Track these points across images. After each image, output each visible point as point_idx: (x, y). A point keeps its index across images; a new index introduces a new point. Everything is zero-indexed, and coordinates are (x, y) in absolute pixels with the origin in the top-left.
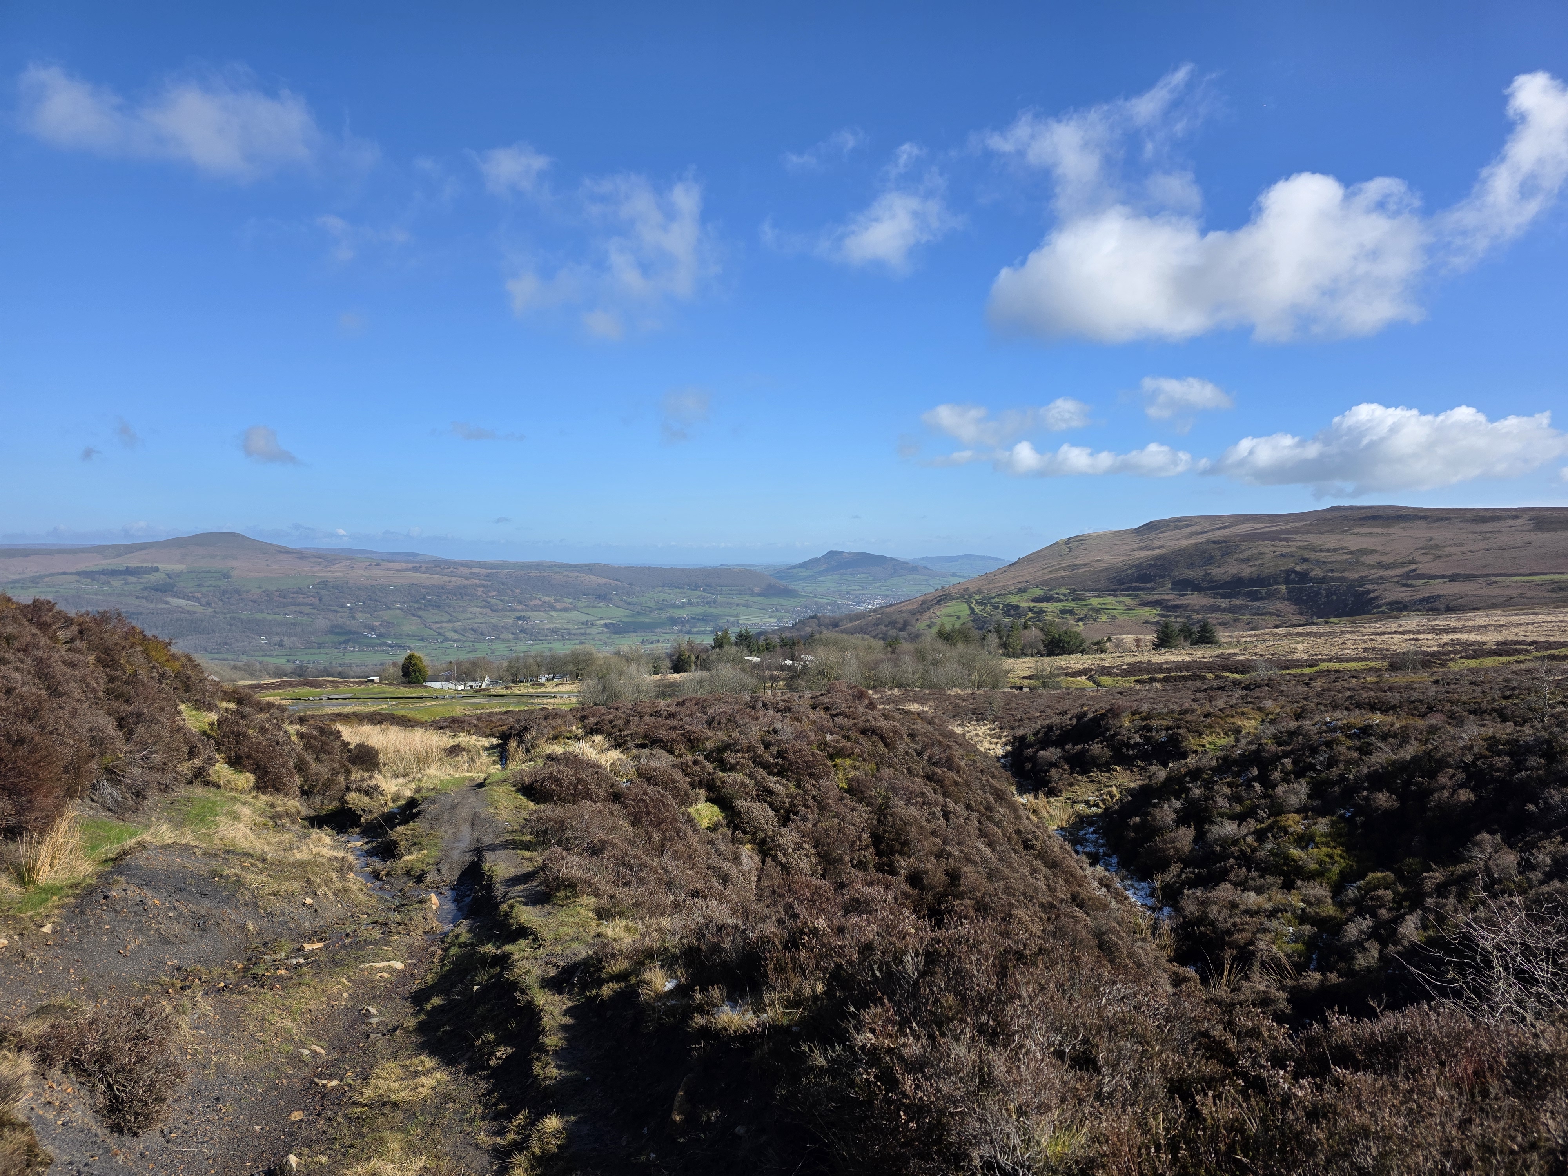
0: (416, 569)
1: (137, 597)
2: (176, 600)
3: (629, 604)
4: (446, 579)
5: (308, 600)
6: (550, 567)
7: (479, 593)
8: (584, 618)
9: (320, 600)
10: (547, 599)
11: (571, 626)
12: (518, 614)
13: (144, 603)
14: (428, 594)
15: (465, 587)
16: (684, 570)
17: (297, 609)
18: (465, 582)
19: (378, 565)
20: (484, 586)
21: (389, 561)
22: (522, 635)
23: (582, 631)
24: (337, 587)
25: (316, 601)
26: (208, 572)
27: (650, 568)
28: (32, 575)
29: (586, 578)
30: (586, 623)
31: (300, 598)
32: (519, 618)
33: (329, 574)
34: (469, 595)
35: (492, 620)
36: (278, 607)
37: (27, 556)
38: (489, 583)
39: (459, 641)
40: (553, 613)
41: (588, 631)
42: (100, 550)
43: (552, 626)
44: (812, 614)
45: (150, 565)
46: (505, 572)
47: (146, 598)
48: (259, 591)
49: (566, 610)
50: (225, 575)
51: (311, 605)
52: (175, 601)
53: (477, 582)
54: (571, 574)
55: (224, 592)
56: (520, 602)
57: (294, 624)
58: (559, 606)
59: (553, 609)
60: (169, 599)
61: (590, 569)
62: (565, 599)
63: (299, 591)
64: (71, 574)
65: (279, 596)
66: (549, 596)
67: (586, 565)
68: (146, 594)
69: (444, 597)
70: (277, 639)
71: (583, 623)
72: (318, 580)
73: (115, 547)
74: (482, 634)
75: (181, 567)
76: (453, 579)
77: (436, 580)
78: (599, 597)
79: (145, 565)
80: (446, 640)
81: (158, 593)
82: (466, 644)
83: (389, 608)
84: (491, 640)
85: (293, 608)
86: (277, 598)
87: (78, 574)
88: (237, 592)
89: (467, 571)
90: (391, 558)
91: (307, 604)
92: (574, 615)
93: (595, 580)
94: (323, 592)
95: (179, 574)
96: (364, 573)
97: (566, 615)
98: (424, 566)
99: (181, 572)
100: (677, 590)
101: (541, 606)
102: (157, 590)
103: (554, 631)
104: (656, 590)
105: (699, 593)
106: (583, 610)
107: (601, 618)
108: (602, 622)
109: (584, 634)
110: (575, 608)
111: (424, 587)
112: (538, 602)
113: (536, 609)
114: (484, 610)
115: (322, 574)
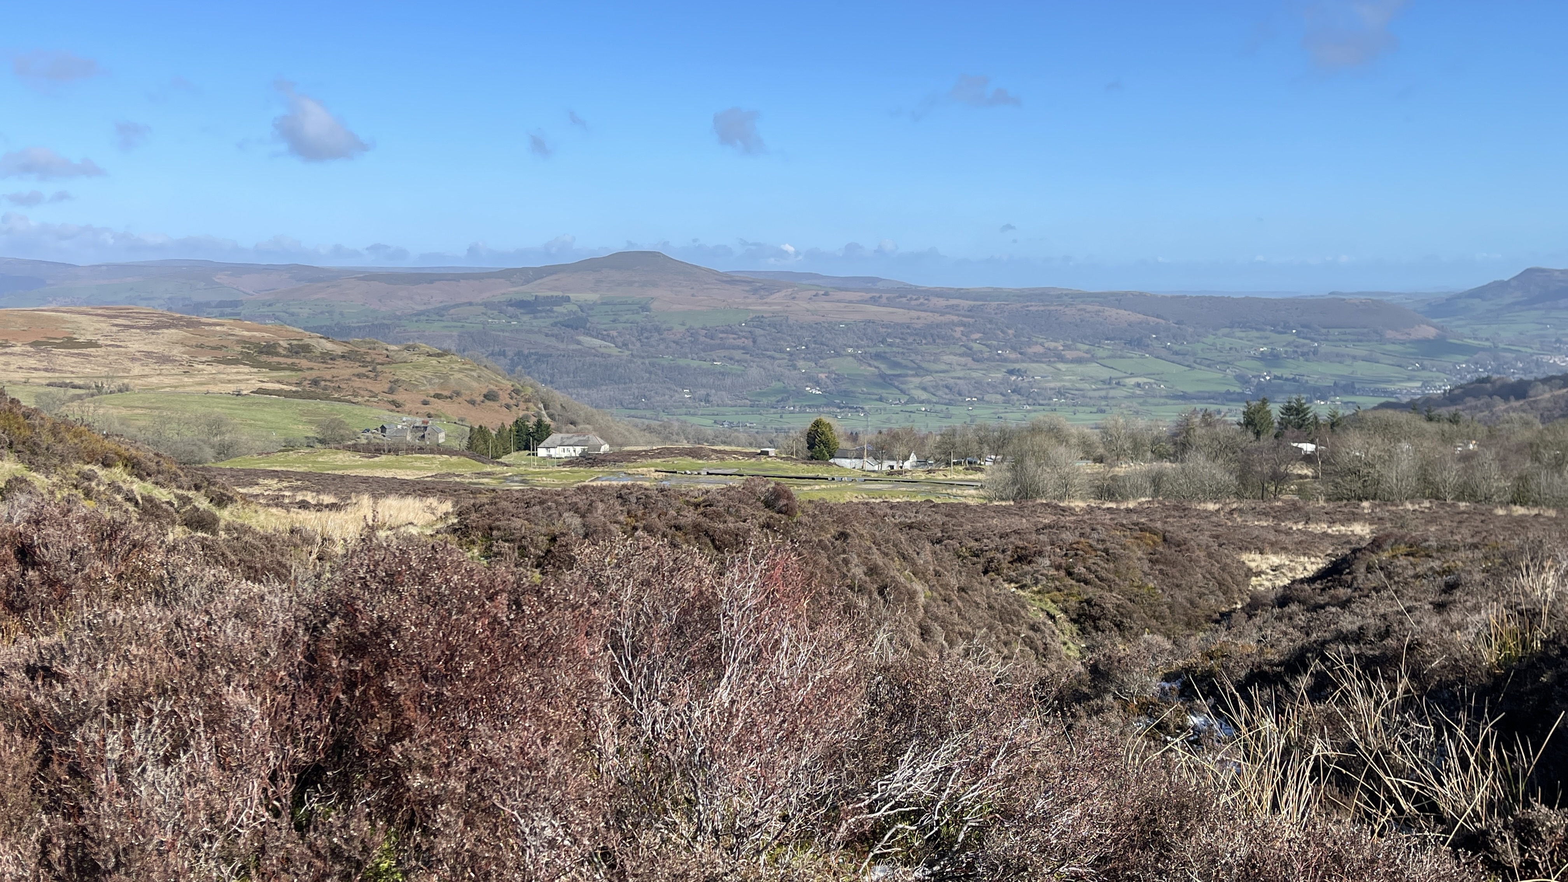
0: (874, 301)
1: (547, 335)
2: (589, 339)
3: (1176, 353)
4: (914, 314)
5: (739, 342)
6: (1059, 297)
7: (958, 335)
8: (1105, 374)
9: (754, 342)
10: (1052, 345)
11: (1086, 386)
12: (1011, 366)
13: (554, 342)
14: (889, 335)
15: (938, 326)
16: (1266, 303)
17: (726, 353)
18: (938, 318)
19: (826, 294)
20: (963, 325)
21: (840, 289)
22: (1015, 397)
23: (1103, 393)
24: (773, 325)
25: (749, 343)
26: (625, 303)
27: (1211, 298)
28: (438, 305)
29: (1112, 313)
30: (1109, 381)
31: (731, 340)
32: (1011, 372)
33: (765, 308)
34: (943, 338)
35: (974, 374)
36: (704, 350)
37: (432, 282)
38: (971, 320)
39: (929, 402)
40: (1061, 366)
41: (1112, 393)
42: (507, 275)
43: (1059, 384)
44: (1485, 375)
45: (560, 294)
46: (994, 304)
47: (556, 336)
48: (682, 329)
49: (1079, 361)
50: (645, 308)
51: (743, 348)
52: (589, 341)
53: (956, 319)
54: (1089, 308)
55: (643, 329)
56: (1014, 349)
57: (723, 374)
58: (1069, 355)
59: (1062, 359)
60: (581, 338)
61: (1119, 300)
62: (1079, 345)
63: (729, 330)
64: (477, 304)
65: (706, 336)
66: (1055, 340)
67: (1113, 294)
68: (556, 330)
69: (910, 340)
70: (702, 392)
71: (1104, 382)
72: (752, 315)
73: (523, 271)
74: (960, 395)
75: (592, 297)
76: (923, 314)
77: (900, 315)
78: (1130, 343)
79: (555, 294)
80: (912, 400)
81: (569, 330)
82: (938, 407)
83: (838, 355)
84: (971, 403)
85: (723, 353)
86: (702, 339)
87: (485, 305)
88: (658, 330)
89: (942, 302)
90: (844, 284)
91: (738, 348)
92: (1092, 369)
93: (1126, 316)
94: (758, 331)
95: (592, 306)
96: (808, 306)
97: (1080, 369)
98: (885, 296)
99: (595, 304)
100: (1255, 334)
101: (1044, 355)
102: (567, 326)
103: (1060, 393)
104: (1220, 333)
105: (1288, 338)
106: (1107, 362)
107: (1132, 375)
108: (1133, 381)
109: (1105, 398)
110: (1093, 359)
111: (883, 326)
112: (1039, 349)
113: (1036, 358)
114: (963, 360)
115: (757, 306)
